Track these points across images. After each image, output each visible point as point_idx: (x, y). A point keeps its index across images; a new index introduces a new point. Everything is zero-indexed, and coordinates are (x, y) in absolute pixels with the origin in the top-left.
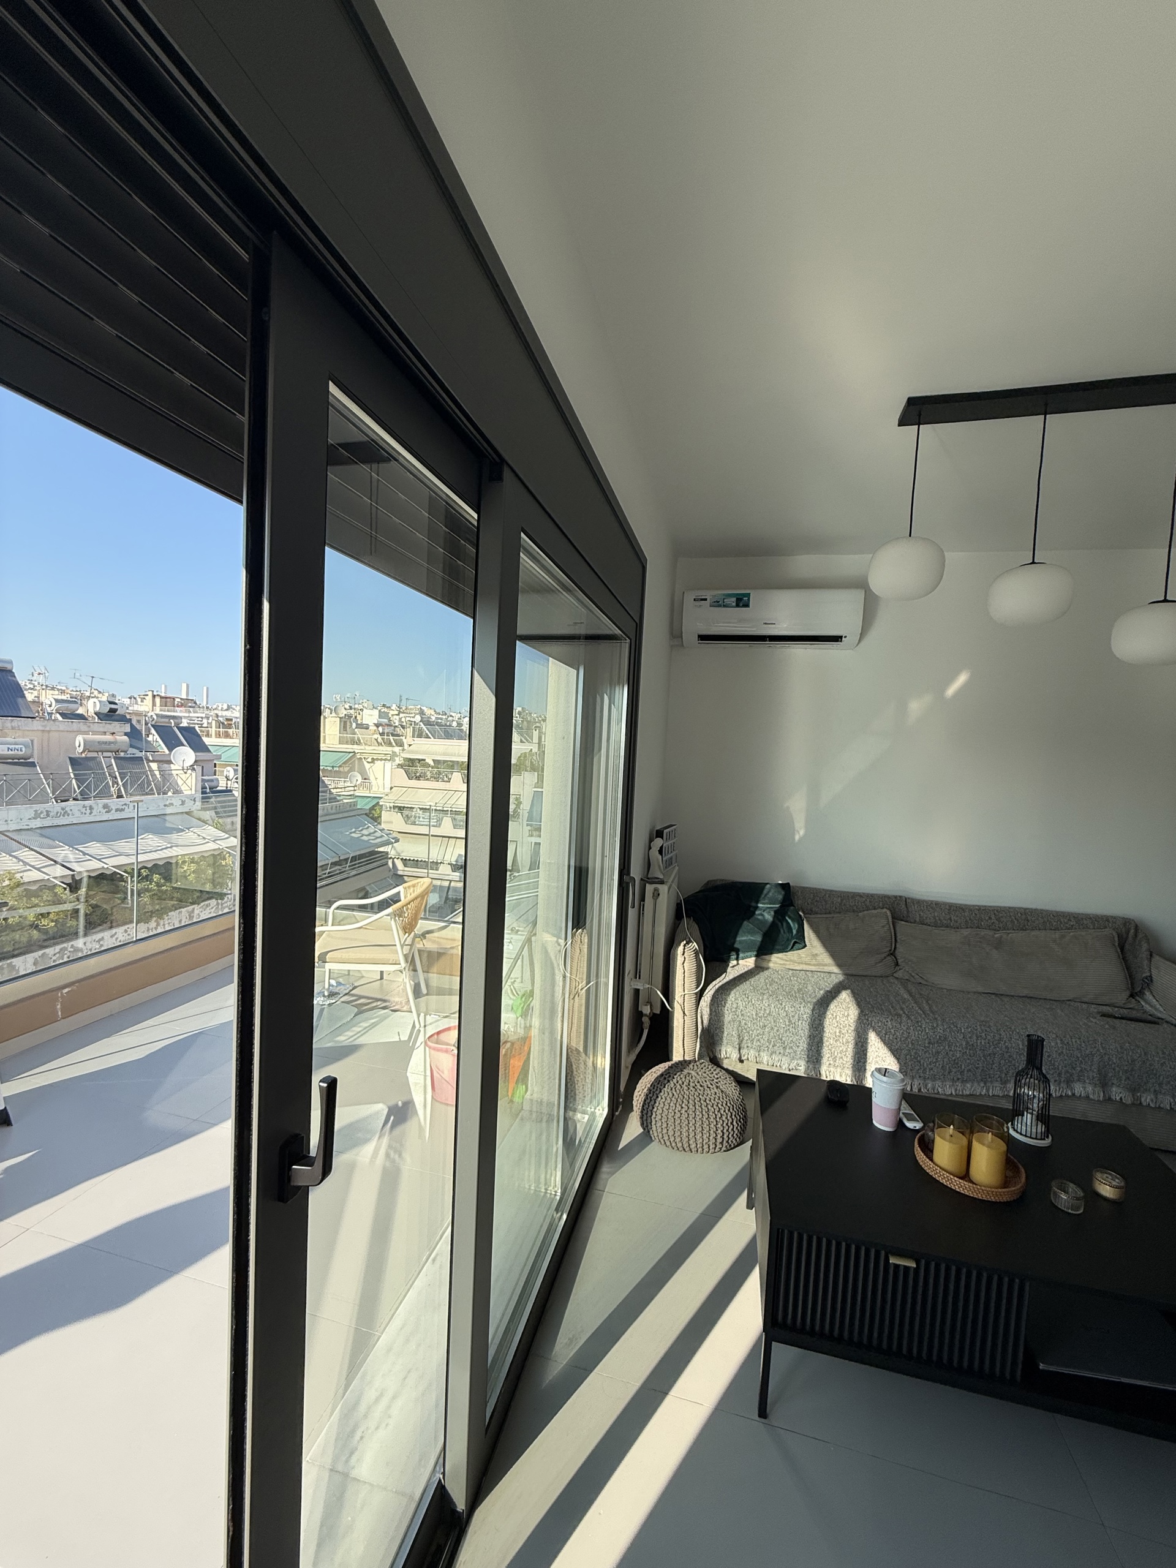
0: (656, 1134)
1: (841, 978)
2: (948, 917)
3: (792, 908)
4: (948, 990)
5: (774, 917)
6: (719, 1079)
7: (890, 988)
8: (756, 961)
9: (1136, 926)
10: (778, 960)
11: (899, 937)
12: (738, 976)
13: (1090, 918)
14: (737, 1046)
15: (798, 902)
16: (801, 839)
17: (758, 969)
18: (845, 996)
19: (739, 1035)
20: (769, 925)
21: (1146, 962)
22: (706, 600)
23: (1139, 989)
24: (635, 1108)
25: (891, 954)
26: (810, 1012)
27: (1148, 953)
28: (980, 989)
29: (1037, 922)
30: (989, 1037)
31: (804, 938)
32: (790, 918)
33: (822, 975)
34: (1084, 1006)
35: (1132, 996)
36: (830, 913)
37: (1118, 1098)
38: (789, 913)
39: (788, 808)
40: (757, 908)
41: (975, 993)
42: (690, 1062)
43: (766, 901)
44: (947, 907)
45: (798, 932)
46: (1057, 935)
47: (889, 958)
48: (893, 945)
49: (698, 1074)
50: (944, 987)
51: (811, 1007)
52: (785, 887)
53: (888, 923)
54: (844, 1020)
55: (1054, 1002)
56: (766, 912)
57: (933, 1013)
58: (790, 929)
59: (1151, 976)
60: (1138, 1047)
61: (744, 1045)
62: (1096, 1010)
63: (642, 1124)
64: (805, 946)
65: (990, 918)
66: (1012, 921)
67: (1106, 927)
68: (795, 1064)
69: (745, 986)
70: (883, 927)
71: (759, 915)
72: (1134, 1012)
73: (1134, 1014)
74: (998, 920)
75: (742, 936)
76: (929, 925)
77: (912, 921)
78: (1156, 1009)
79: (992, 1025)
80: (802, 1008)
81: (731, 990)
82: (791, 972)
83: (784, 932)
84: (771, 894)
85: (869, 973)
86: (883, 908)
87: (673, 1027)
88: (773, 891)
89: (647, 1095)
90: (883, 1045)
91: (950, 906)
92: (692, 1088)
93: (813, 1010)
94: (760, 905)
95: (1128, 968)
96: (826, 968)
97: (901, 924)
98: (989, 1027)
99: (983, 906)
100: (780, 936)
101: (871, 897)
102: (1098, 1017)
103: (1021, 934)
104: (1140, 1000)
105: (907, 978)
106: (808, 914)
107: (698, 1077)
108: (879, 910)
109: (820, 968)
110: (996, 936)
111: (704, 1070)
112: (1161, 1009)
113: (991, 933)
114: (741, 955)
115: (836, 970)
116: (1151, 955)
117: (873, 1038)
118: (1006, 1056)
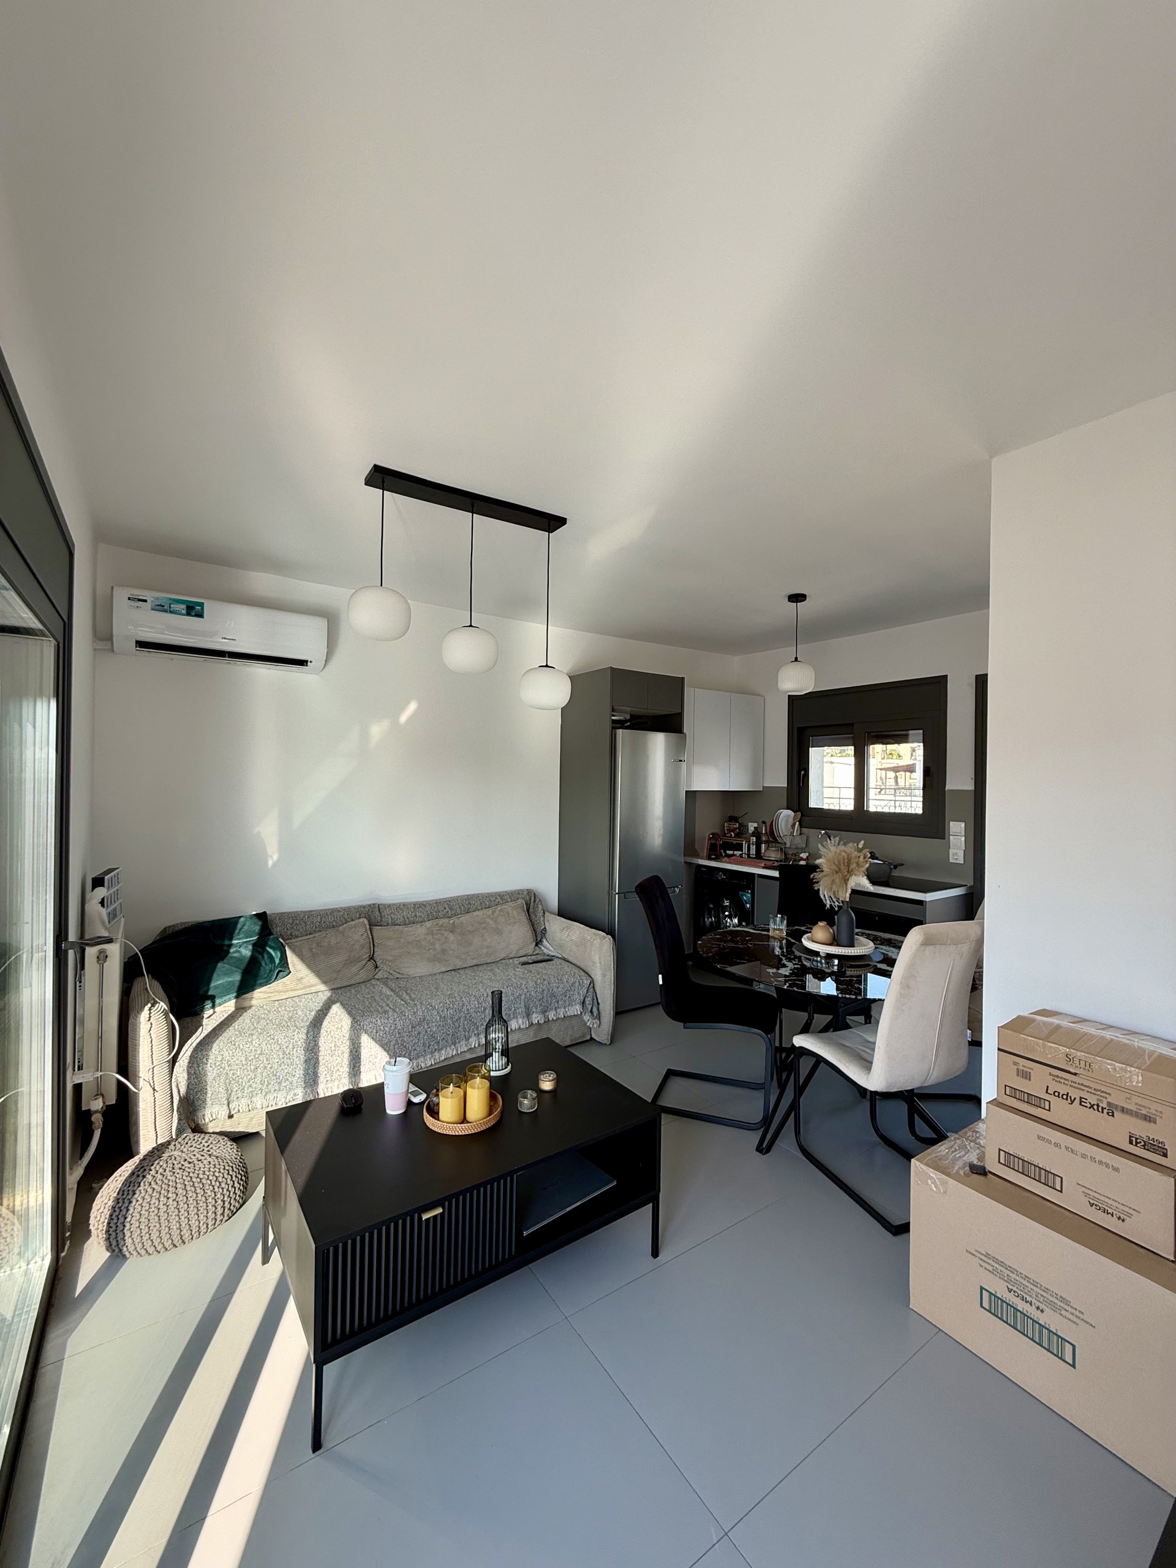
0: (131, 1248)
1: (328, 994)
2: (414, 914)
3: (272, 937)
4: (420, 977)
5: (253, 950)
6: (211, 1146)
7: (374, 990)
8: (236, 1002)
9: (535, 894)
10: (261, 994)
11: (376, 941)
12: (218, 1025)
13: (508, 894)
14: (226, 1102)
15: (277, 930)
16: (274, 865)
17: (240, 1010)
18: (336, 1009)
19: (227, 1090)
20: (246, 961)
21: (542, 918)
22: (145, 601)
23: (539, 939)
24: (94, 1232)
25: (371, 959)
26: (304, 1037)
27: (542, 911)
28: (444, 969)
29: (476, 904)
30: (455, 1006)
31: (288, 965)
32: (271, 947)
33: (309, 996)
34: (511, 961)
35: (536, 945)
36: (310, 934)
37: (536, 1021)
38: (269, 943)
39: (259, 833)
40: (230, 946)
41: (440, 973)
42: (169, 1143)
43: (241, 936)
44: (412, 906)
45: (281, 960)
46: (489, 911)
47: (369, 963)
48: (372, 949)
49: (182, 1152)
50: (417, 975)
51: (305, 1031)
52: (262, 917)
53: (366, 931)
54: (338, 1033)
55: (492, 964)
56: (242, 947)
57: (413, 1001)
58: (271, 959)
59: (545, 928)
60: (544, 980)
61: (233, 1097)
62: (518, 962)
63: (109, 1247)
64: (290, 972)
65: (445, 908)
66: (460, 908)
67: (518, 899)
68: (292, 1095)
69: (230, 1032)
70: (362, 935)
71: (234, 952)
72: (539, 956)
73: (540, 958)
74: (451, 909)
75: (217, 980)
76: (400, 925)
77: (385, 924)
78: (550, 950)
79: (456, 995)
80: (296, 1036)
81: (213, 1042)
82: (277, 1003)
83: (266, 964)
84: (246, 928)
85: (353, 982)
86: (360, 918)
87: (137, 1114)
88: (248, 924)
89: (113, 1208)
90: (375, 1044)
91: (415, 905)
92: (178, 1171)
93: (308, 1032)
94: (235, 942)
95: (533, 925)
96: (312, 988)
97: (376, 929)
98: (455, 997)
99: (439, 899)
100: (262, 969)
101: (348, 910)
102: (520, 966)
103: (467, 916)
104: (541, 946)
105: (386, 976)
106: (287, 939)
107: (184, 1155)
108: (357, 921)
109: (308, 991)
110: (451, 922)
111: (189, 1145)
112: (552, 949)
113: (446, 920)
114: (217, 1001)
115: (322, 987)
116: (544, 913)
117: (366, 1041)
118: (468, 1017)
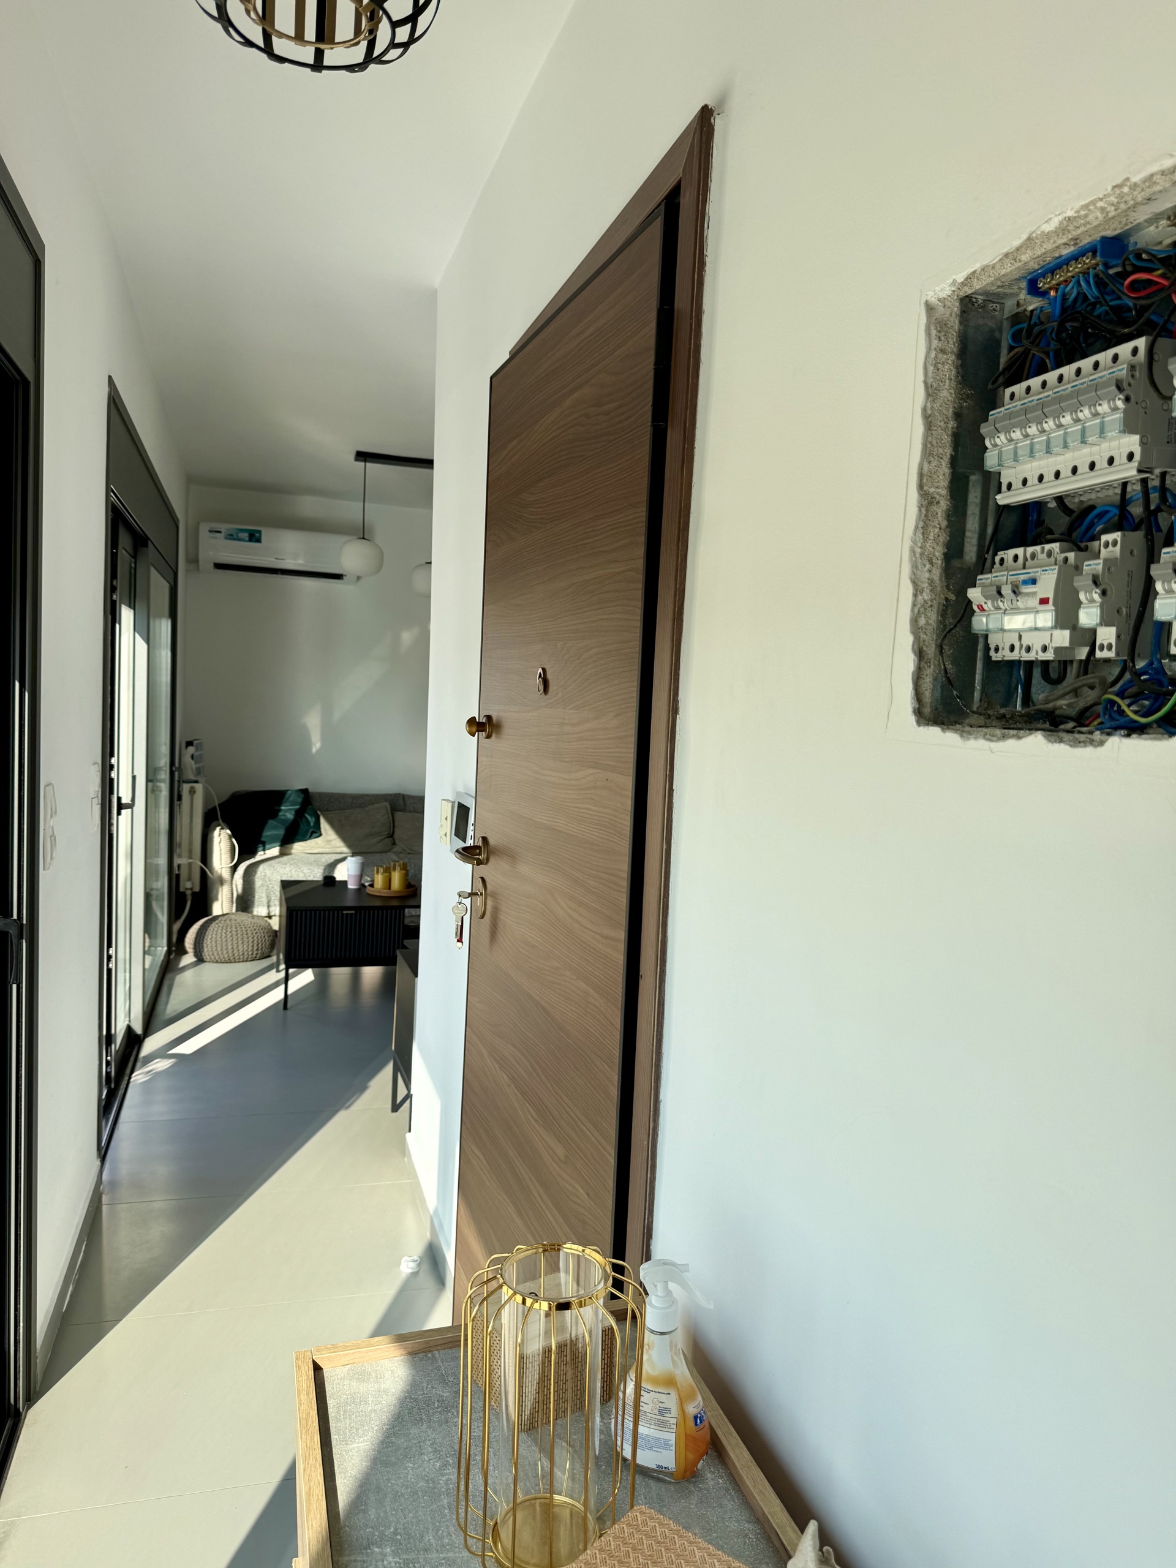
0: (207, 956)
1: (350, 853)
3: (310, 807)
5: (295, 815)
8: (280, 849)
10: (299, 847)
11: (397, 823)
12: (267, 858)
15: (315, 803)
16: (318, 751)
17: (282, 853)
20: (290, 821)
22: (220, 532)
24: (187, 948)
25: (391, 838)
31: (320, 829)
32: (308, 814)
33: (335, 854)
36: (343, 809)
38: (308, 811)
39: (305, 724)
40: (280, 810)
43: (288, 804)
45: (315, 823)
47: (389, 840)
48: (393, 830)
49: (235, 918)
52: (305, 792)
53: (389, 813)
56: (288, 812)
58: (308, 822)
61: (272, 904)
63: (195, 954)
64: (321, 835)
69: (272, 861)
70: (384, 816)
71: (281, 815)
75: (268, 832)
76: (419, 813)
77: (407, 811)
80: (316, 870)
81: (260, 866)
82: (310, 856)
83: (304, 825)
84: (291, 798)
85: (373, 852)
86: (384, 803)
88: (293, 796)
89: (197, 934)
94: (283, 808)
96: (336, 846)
97: (398, 815)
100: (300, 828)
101: (375, 796)
105: (400, 851)
106: (324, 812)
108: (381, 805)
109: (332, 847)
111: (241, 917)
114: (267, 846)
115: (343, 845)
